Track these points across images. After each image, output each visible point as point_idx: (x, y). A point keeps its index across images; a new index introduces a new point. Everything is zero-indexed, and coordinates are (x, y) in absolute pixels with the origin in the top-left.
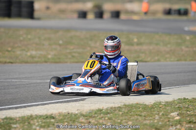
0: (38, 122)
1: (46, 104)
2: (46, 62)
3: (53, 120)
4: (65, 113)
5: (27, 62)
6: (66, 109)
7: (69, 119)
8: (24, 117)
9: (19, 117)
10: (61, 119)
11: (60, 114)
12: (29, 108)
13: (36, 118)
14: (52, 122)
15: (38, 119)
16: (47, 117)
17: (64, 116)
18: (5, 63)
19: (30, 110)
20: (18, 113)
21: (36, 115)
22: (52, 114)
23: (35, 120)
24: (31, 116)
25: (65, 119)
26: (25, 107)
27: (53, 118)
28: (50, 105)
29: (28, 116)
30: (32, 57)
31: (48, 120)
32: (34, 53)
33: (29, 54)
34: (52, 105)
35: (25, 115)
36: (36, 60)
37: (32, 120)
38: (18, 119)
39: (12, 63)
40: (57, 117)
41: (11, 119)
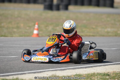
0: (97, 78)
1: (106, 65)
2: (116, 36)
3: (107, 77)
4: (118, 72)
5: (103, 36)
6: (119, 69)
7: (119, 76)
8: (89, 74)
9: (86, 74)
10: (114, 77)
11: (114, 73)
12: (94, 68)
13: (97, 75)
14: (107, 78)
15: (98, 76)
16: (104, 75)
17: (116, 74)
18: (90, 36)
19: (94, 69)
20: (86, 71)
21: (97, 73)
22: (109, 73)
23: (96, 77)
24: (94, 74)
25: (116, 76)
26: (92, 67)
27: (109, 75)
28: (109, 66)
29: (92, 73)
30: (108, 32)
31: (105, 77)
32: (109, 30)
33: (106, 30)
34: (110, 66)
35: (90, 73)
36: (110, 34)
37: (94, 76)
38: (84, 76)
39: (94, 36)
40: (111, 75)
41: (80, 75)
